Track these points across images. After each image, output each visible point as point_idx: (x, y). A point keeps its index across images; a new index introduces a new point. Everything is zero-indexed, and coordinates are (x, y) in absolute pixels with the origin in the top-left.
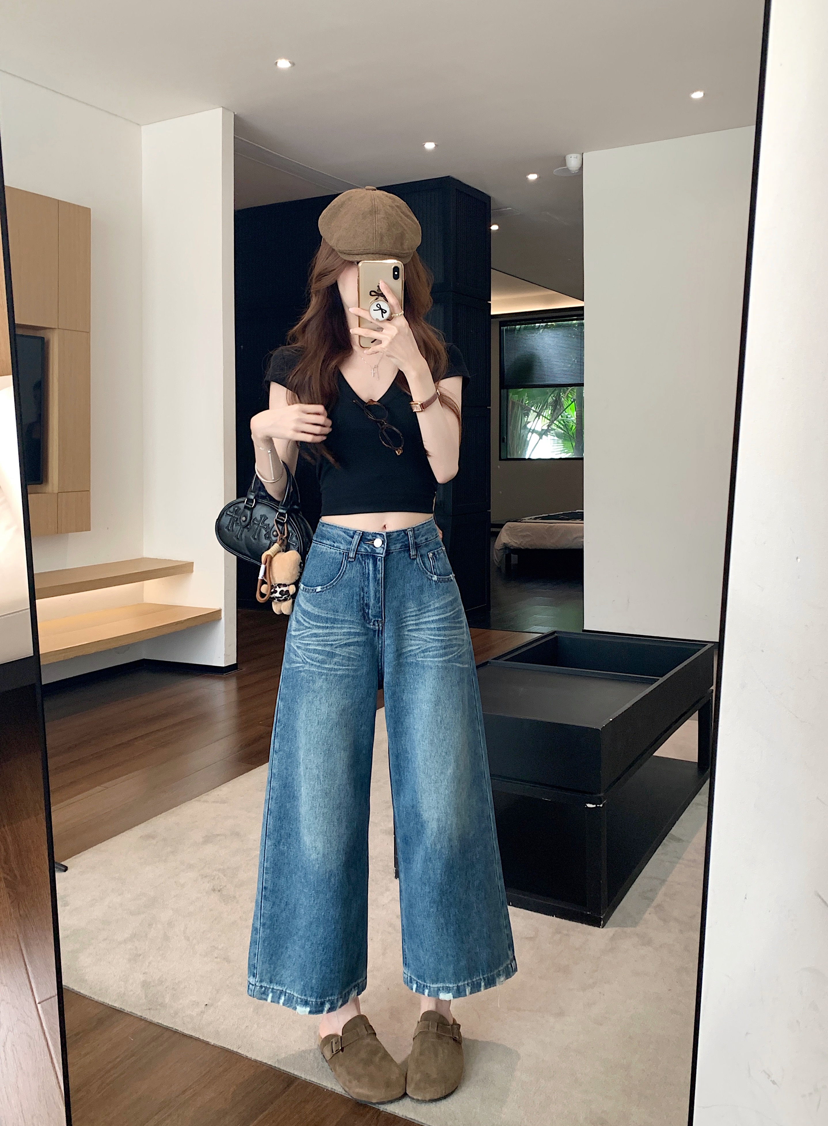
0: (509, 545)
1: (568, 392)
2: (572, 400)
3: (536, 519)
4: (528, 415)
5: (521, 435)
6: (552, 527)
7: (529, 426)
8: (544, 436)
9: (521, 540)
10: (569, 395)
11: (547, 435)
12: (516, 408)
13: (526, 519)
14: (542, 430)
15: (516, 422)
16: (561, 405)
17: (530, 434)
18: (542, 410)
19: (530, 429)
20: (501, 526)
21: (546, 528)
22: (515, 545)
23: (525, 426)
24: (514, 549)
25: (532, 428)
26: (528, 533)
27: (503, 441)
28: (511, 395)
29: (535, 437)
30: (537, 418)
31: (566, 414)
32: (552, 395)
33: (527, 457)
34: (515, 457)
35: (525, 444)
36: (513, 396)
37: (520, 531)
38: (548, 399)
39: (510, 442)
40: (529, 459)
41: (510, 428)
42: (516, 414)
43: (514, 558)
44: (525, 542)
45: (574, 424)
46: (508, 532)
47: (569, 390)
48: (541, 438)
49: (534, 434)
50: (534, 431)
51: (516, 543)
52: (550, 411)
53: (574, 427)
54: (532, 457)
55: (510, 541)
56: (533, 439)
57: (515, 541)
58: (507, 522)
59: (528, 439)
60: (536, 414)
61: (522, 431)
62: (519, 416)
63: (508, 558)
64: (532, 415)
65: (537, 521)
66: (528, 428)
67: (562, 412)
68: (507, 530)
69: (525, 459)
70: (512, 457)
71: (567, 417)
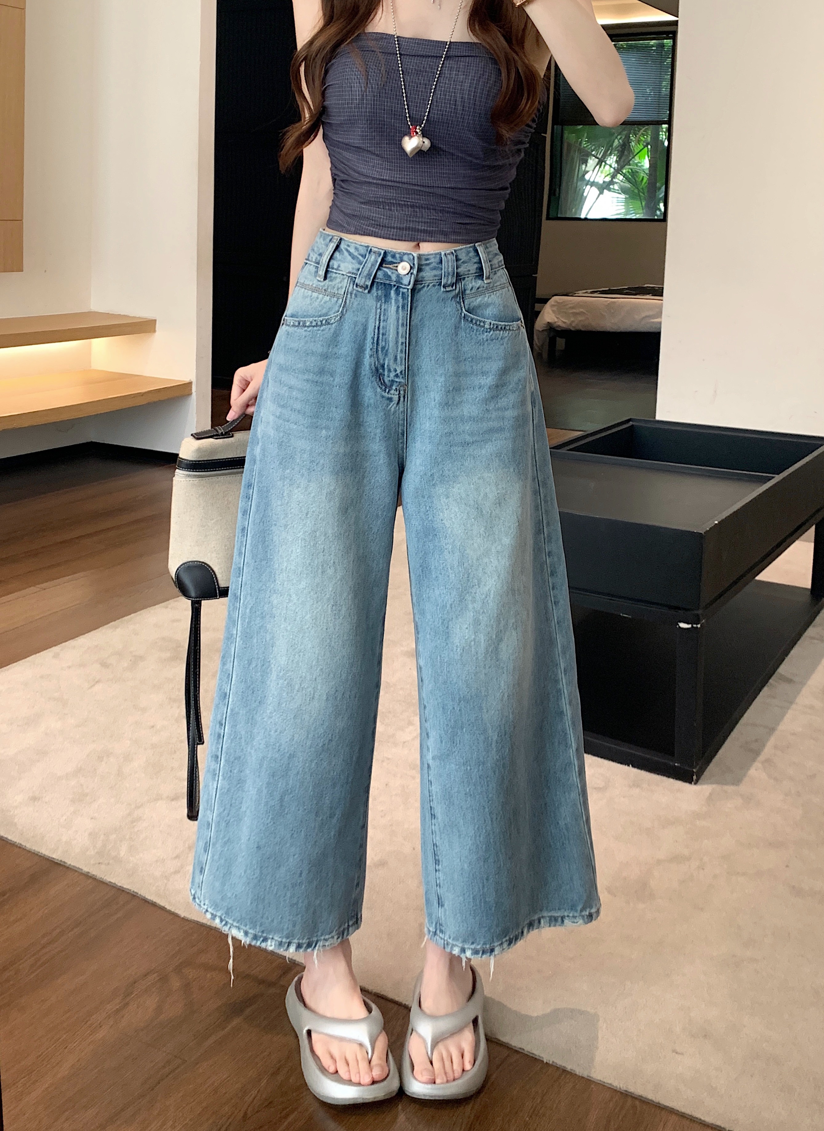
0: (555, 325)
1: (640, 133)
2: (645, 144)
3: (592, 293)
4: (586, 162)
5: (578, 189)
6: (614, 302)
7: (587, 177)
8: (605, 191)
9: (572, 319)
10: (642, 138)
11: (609, 190)
12: (572, 153)
13: (581, 293)
14: (604, 182)
15: (572, 170)
16: (630, 151)
17: (588, 187)
18: (605, 155)
19: (589, 181)
20: (545, 301)
21: (606, 304)
22: (564, 325)
23: (584, 175)
24: (562, 331)
25: (592, 180)
26: (581, 310)
27: (555, 195)
28: (566, 135)
29: (595, 191)
30: (598, 167)
31: (636, 162)
32: (619, 137)
33: (583, 216)
34: (567, 216)
35: (581, 199)
36: (569, 136)
37: (573, 308)
38: (614, 141)
39: (562, 196)
40: (586, 219)
41: (565, 178)
42: (573, 159)
43: (561, 343)
44: (576, 322)
45: (645, 176)
46: (555, 309)
47: (642, 131)
48: (601, 193)
49: (593, 188)
50: (593, 184)
51: (564, 323)
52: (615, 157)
53: (645, 180)
54: (589, 217)
55: (556, 320)
56: (591, 193)
57: (562, 320)
58: (553, 296)
59: (585, 194)
60: (597, 160)
61: (579, 183)
62: (576, 162)
63: (552, 342)
64: (592, 162)
65: (593, 295)
66: (585, 179)
67: (631, 159)
68: (553, 306)
69: (580, 219)
70: (563, 216)
71: (637, 165)
